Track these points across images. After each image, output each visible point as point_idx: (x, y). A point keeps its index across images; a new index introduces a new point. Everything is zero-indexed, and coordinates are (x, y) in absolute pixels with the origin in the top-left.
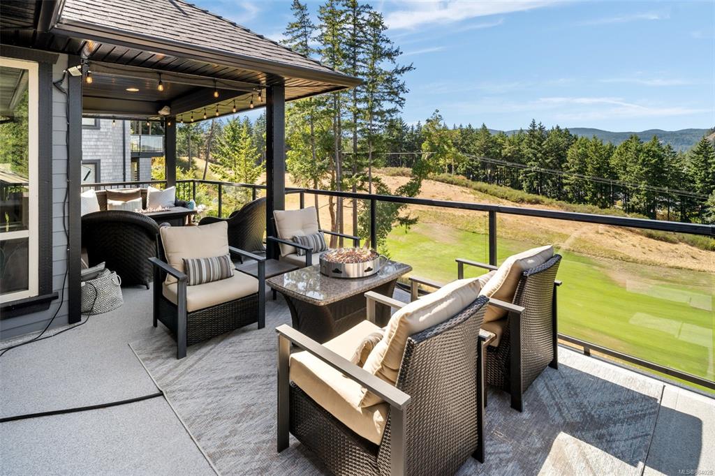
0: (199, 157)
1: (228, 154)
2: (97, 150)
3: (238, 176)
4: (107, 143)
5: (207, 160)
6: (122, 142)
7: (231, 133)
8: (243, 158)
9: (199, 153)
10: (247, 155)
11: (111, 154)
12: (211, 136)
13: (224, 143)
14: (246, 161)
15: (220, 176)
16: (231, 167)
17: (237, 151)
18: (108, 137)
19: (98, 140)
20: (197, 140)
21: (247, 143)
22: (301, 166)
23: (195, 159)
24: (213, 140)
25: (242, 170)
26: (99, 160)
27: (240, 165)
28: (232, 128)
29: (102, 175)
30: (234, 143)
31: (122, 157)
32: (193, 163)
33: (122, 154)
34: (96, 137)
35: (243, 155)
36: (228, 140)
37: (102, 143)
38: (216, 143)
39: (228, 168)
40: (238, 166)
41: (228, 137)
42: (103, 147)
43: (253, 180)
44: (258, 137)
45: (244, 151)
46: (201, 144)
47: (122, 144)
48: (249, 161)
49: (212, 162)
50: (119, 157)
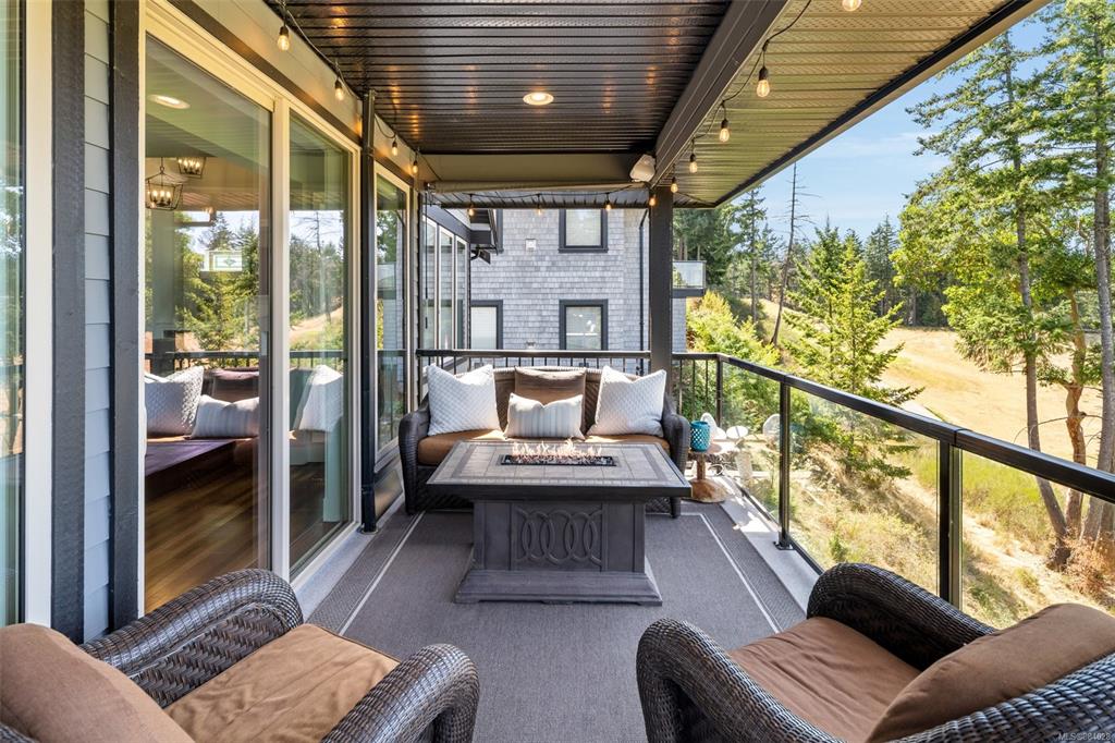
0: (770, 299)
1: (817, 292)
2: (604, 285)
3: (836, 335)
4: (617, 274)
5: (782, 304)
6: (638, 271)
7: (824, 254)
8: (847, 301)
9: (771, 292)
10: (855, 294)
11: (622, 291)
12: (789, 264)
13: (808, 273)
14: (854, 306)
15: (803, 333)
16: (822, 317)
17: (835, 286)
18: (618, 263)
19: (605, 269)
20: (765, 271)
21: (856, 272)
22: (990, 320)
23: (763, 302)
24: (790, 270)
25: (846, 324)
26: (606, 301)
27: (840, 314)
28: (825, 245)
29: (609, 324)
30: (828, 272)
31: (639, 297)
32: (760, 307)
33: (638, 292)
34: (602, 264)
35: (847, 295)
36: (816, 267)
37: (610, 274)
38: (796, 274)
39: (817, 319)
40: (836, 316)
41: (818, 262)
42: (611, 280)
43: (870, 344)
44: (874, 264)
45: (849, 287)
46: (773, 278)
47: (638, 276)
48: (860, 306)
49: (791, 307)
50: (634, 297)
